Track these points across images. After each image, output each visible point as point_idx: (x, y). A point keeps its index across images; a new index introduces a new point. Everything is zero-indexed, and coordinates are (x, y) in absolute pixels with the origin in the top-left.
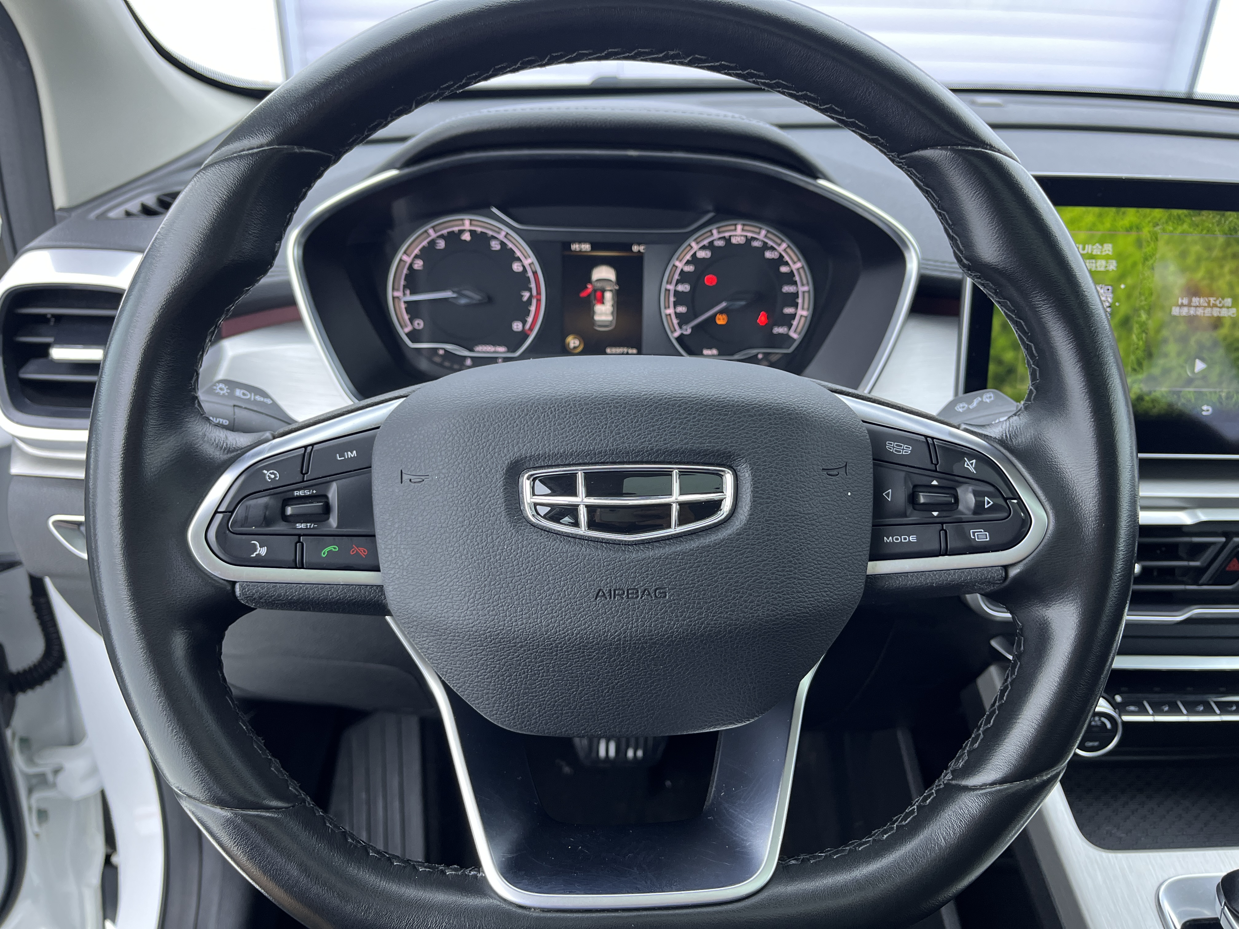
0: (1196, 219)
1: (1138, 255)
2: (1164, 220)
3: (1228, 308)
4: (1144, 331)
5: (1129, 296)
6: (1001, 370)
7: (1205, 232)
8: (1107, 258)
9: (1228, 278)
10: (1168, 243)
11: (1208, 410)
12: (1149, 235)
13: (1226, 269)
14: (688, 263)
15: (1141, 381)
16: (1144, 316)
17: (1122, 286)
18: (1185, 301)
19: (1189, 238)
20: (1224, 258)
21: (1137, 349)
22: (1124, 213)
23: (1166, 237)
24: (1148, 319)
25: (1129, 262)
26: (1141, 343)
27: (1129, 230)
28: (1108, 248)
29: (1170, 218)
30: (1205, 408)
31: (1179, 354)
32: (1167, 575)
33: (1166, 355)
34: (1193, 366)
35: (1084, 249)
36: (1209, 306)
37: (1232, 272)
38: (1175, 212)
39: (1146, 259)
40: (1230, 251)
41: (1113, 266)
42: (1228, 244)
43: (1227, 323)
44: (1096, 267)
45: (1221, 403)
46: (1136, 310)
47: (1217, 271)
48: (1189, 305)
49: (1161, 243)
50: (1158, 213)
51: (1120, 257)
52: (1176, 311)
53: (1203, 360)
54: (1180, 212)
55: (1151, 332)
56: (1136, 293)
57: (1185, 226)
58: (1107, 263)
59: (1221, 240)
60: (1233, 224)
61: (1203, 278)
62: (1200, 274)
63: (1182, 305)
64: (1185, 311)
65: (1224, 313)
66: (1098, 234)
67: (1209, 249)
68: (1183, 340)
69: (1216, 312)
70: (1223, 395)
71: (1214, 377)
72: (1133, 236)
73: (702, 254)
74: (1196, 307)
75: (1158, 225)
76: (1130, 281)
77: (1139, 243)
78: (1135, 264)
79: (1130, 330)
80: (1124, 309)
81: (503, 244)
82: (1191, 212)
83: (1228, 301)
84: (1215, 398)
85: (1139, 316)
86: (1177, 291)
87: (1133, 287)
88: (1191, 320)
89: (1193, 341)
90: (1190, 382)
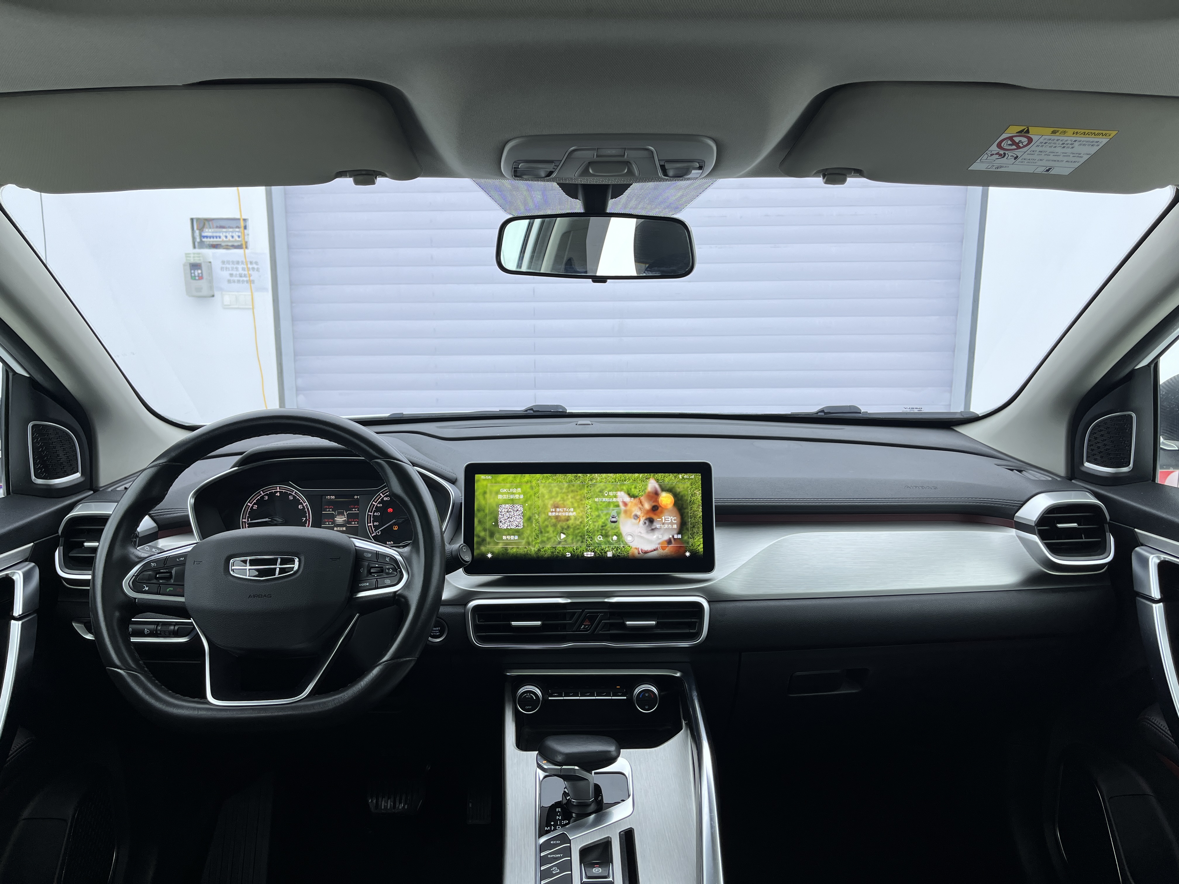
0: (555, 478)
1: (532, 492)
2: (541, 478)
3: (572, 512)
4: (538, 522)
5: (530, 509)
6: (479, 540)
7: (559, 482)
8: (519, 494)
9: (571, 500)
10: (543, 487)
11: (569, 555)
12: (535, 485)
13: (569, 497)
14: (379, 503)
15: (539, 543)
16: (537, 517)
17: (527, 505)
18: (554, 510)
19: (552, 485)
20: (568, 492)
21: (536, 530)
22: (524, 476)
23: (543, 485)
24: (539, 518)
25: (529, 495)
26: (537, 527)
27: (527, 482)
28: (519, 490)
29: (543, 477)
30: (567, 554)
31: (553, 532)
32: (555, 628)
33: (548, 532)
34: (560, 536)
35: (509, 491)
36: (564, 512)
37: (572, 498)
38: (545, 475)
39: (535, 494)
40: (570, 489)
41: (522, 497)
42: (569, 487)
43: (573, 518)
44: (515, 497)
45: (574, 551)
46: (533, 514)
47: (565, 498)
48: (555, 512)
49: (541, 487)
50: (538, 476)
51: (524, 493)
52: (550, 514)
53: (564, 534)
54: (547, 475)
55: (541, 523)
56: (533, 507)
57: (550, 480)
58: (519, 496)
59: (566, 485)
60: (570, 479)
61: (560, 501)
62: (559, 499)
63: (552, 512)
64: (554, 514)
65: (571, 514)
66: (515, 485)
67: (561, 489)
68: (555, 525)
69: (567, 514)
70: (575, 548)
71: (569, 540)
72: (529, 485)
73: (386, 499)
74: (559, 512)
75: (539, 480)
76: (529, 502)
77: (532, 488)
78: (531, 496)
79: (532, 522)
80: (528, 514)
81: (294, 497)
82: (552, 475)
83: (572, 509)
84: (571, 550)
85: (535, 516)
86: (549, 506)
87: (531, 505)
88: (557, 517)
89: (559, 526)
90: (559, 543)
